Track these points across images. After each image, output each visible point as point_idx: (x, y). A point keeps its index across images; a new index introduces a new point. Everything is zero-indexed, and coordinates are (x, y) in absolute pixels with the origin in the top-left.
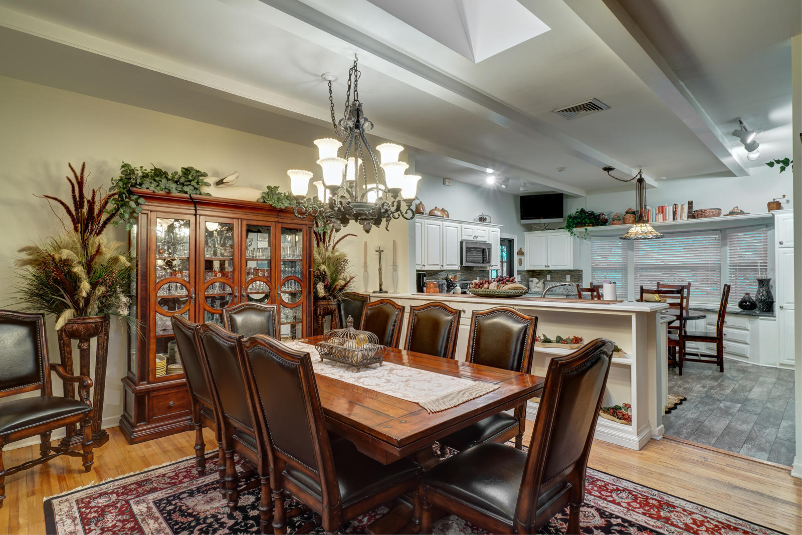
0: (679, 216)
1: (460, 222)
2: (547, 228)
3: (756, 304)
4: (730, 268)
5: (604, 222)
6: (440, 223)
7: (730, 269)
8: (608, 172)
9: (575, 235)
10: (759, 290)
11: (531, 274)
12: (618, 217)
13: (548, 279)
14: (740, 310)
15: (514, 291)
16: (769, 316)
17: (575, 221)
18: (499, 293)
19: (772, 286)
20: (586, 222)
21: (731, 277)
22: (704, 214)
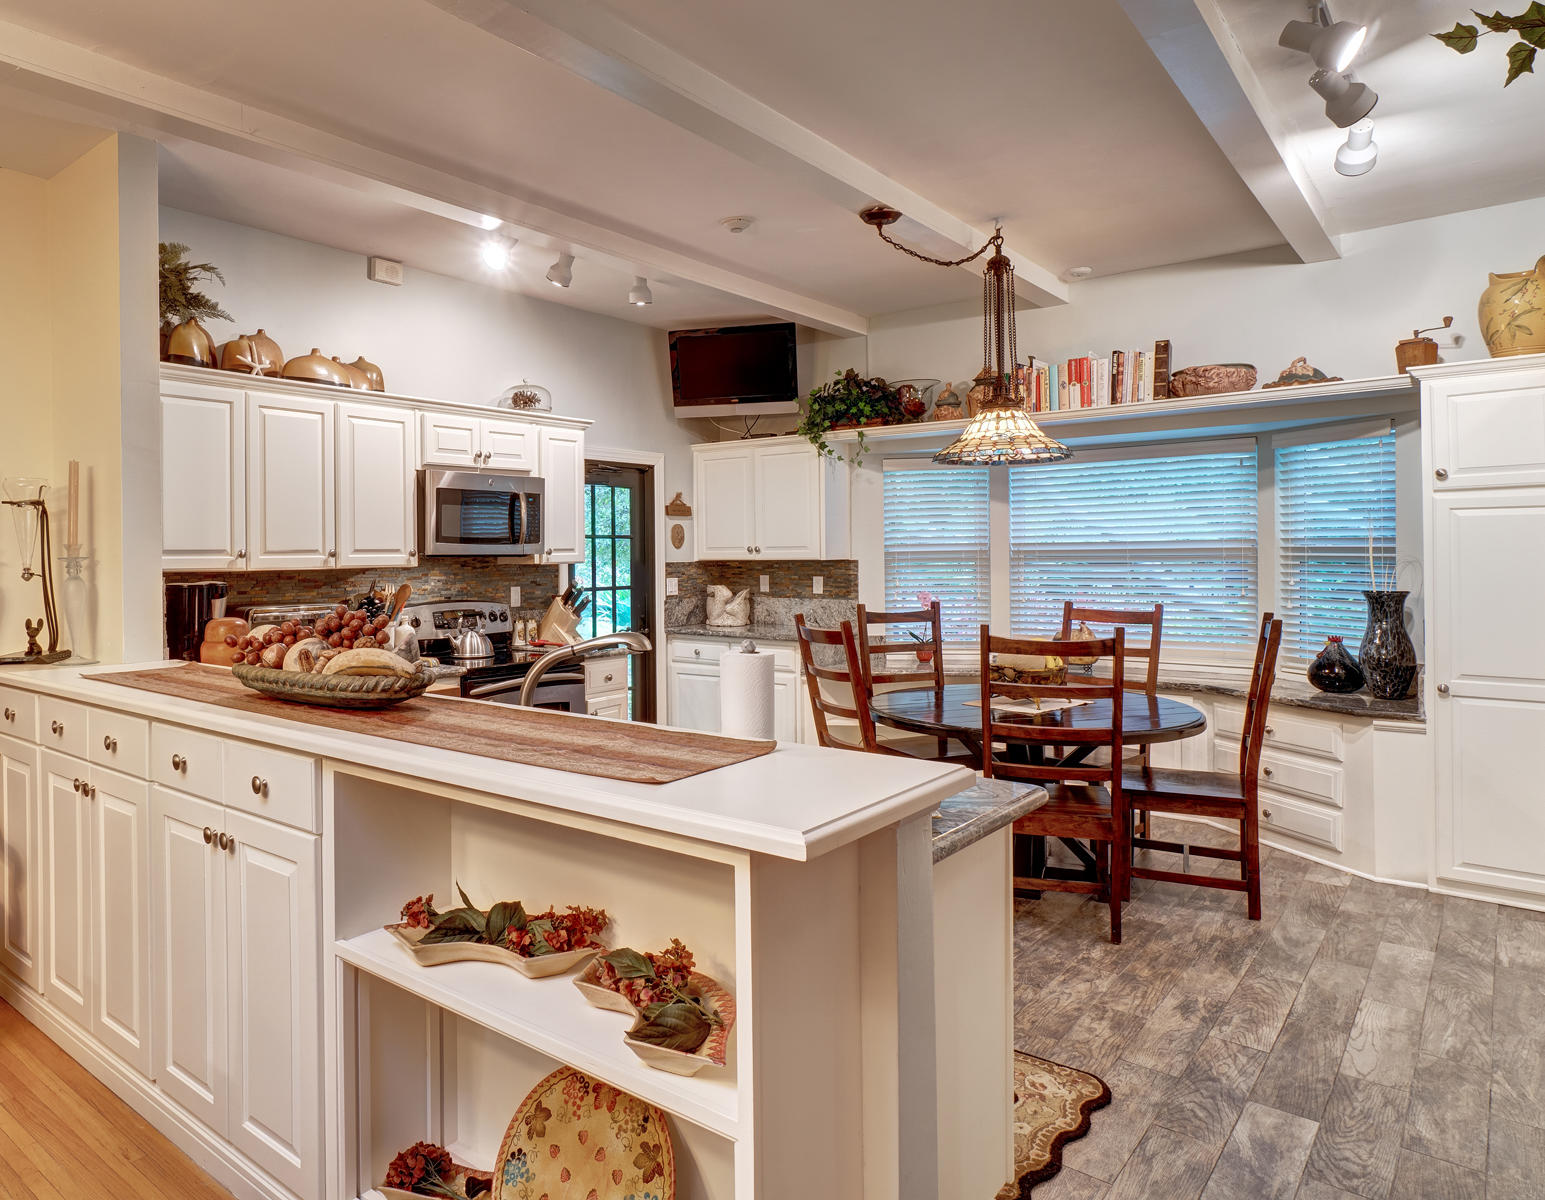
0: (1130, 390)
1: (417, 404)
2: (751, 431)
3: (1361, 672)
4: (1282, 557)
5: (916, 413)
6: (326, 404)
7: (1286, 557)
8: (880, 226)
9: (830, 452)
10: (1371, 630)
11: (716, 572)
12: (953, 394)
13: (762, 590)
14: (1311, 692)
15: (357, 682)
16: (1404, 719)
17: (830, 410)
18: (306, 690)
19: (1410, 616)
20: (861, 412)
21: (1287, 583)
22: (1202, 381)
